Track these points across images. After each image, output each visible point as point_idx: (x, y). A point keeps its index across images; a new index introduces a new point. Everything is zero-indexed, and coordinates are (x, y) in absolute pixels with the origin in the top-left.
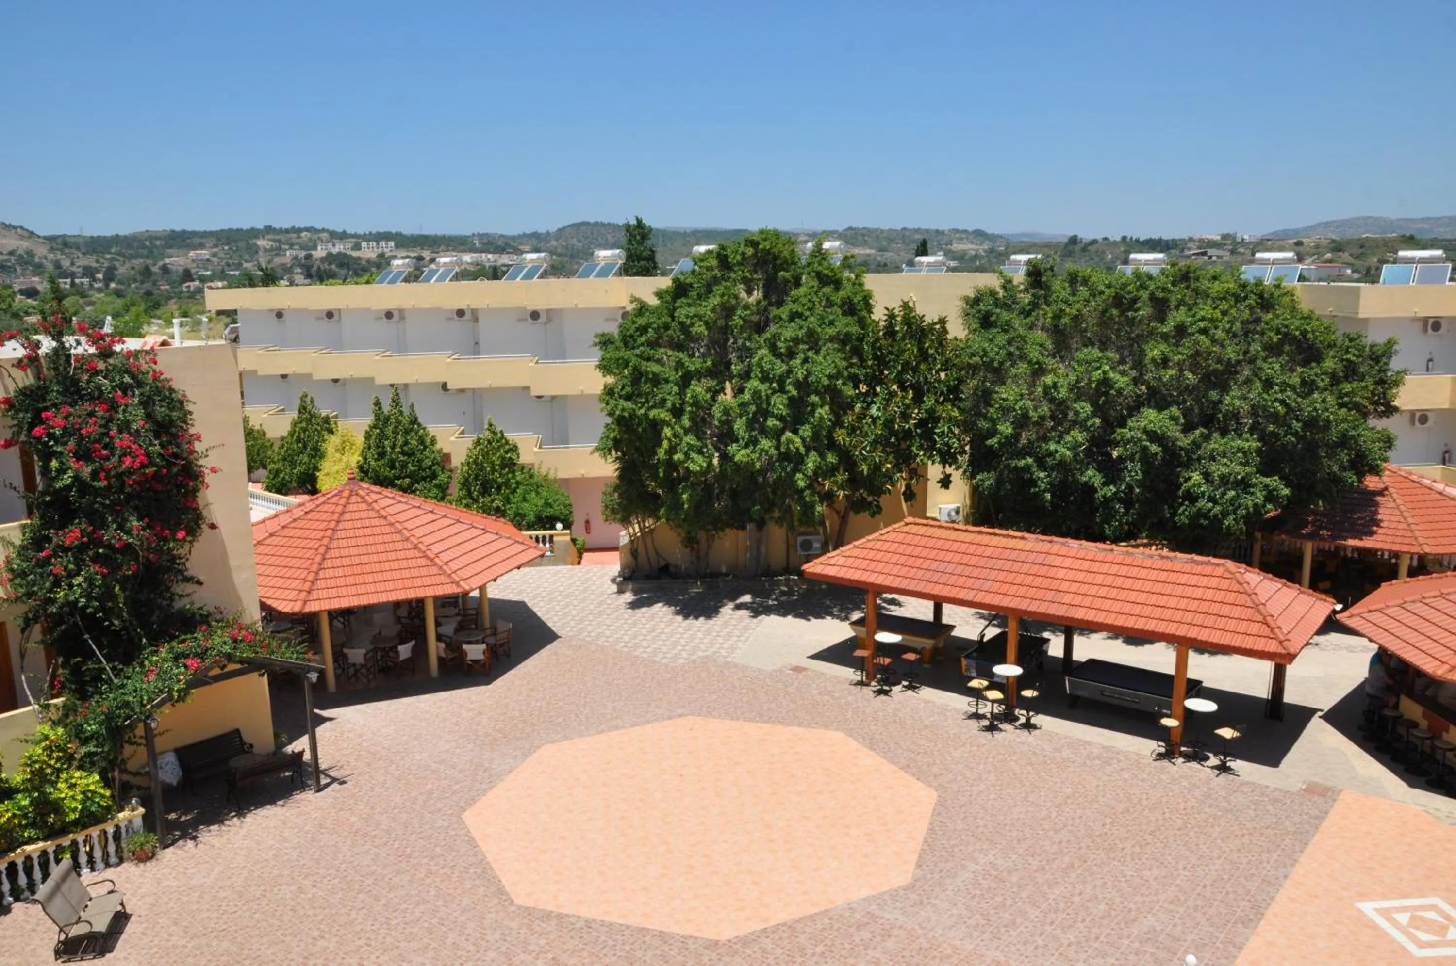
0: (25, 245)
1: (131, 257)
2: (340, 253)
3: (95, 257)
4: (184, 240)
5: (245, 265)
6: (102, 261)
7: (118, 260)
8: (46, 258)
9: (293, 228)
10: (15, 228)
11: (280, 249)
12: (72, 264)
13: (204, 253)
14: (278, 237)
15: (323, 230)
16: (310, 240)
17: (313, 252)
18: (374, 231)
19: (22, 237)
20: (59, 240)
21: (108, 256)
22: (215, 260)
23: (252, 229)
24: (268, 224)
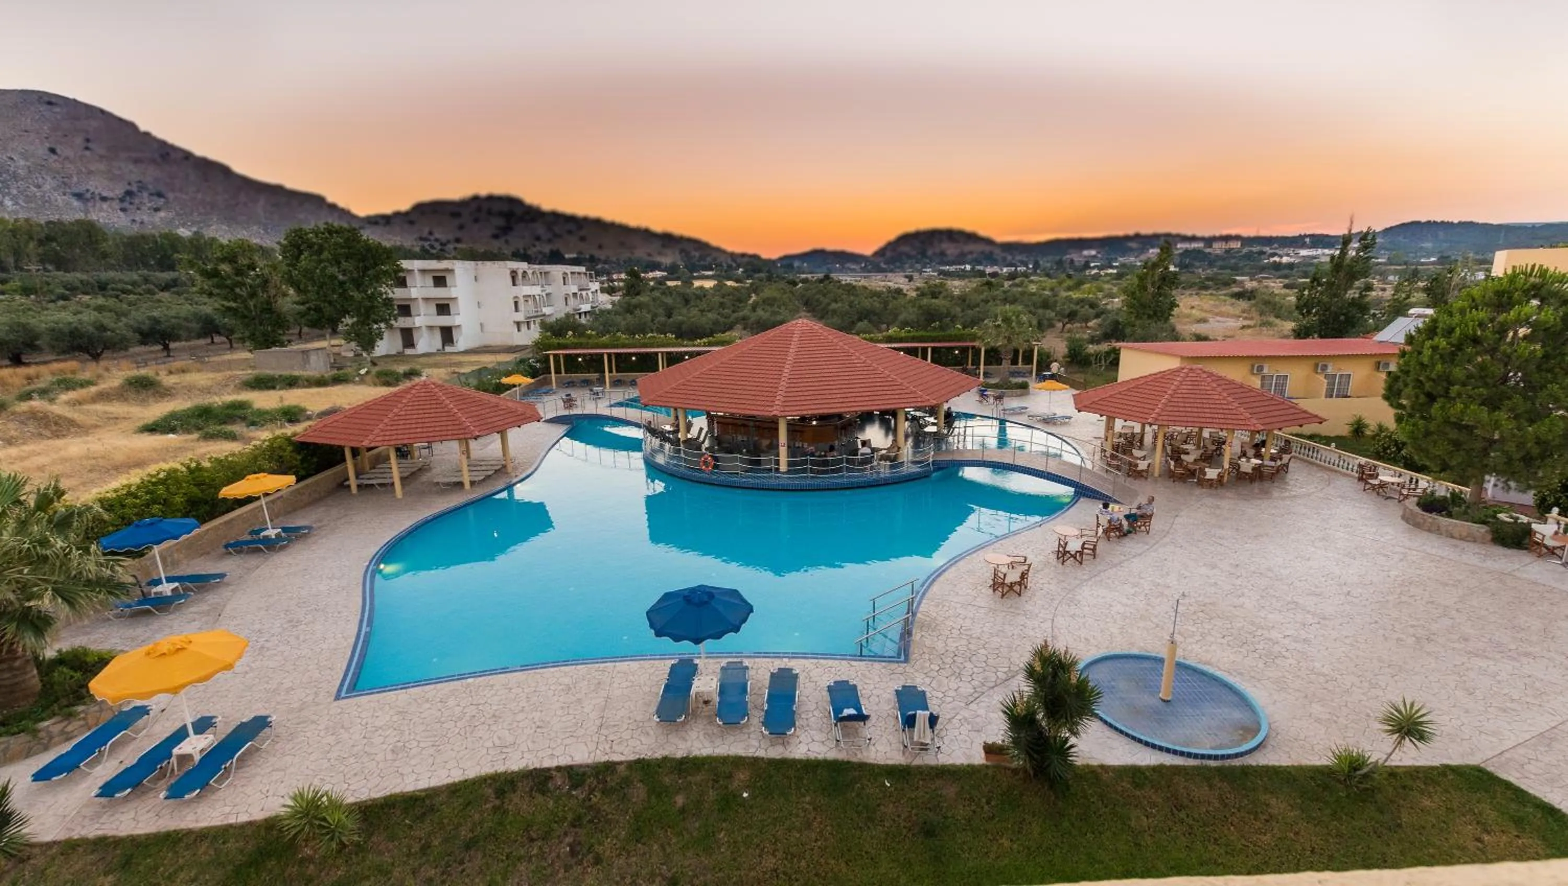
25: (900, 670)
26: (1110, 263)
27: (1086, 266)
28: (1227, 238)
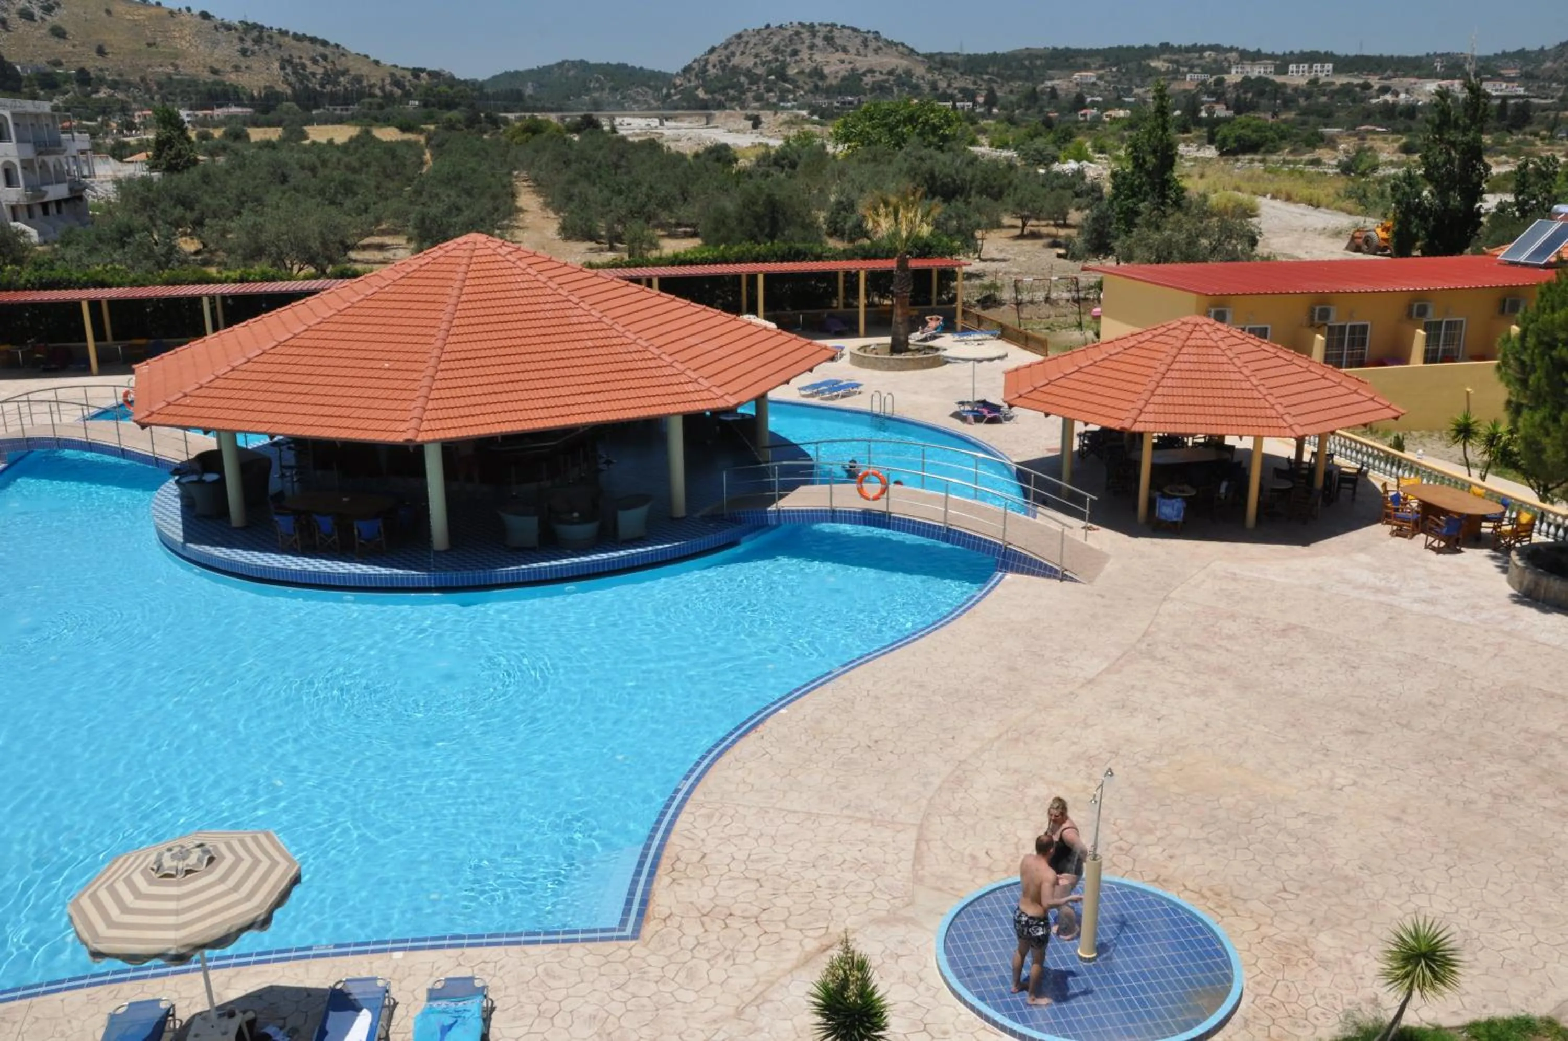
0: (904, 63)
1: (1012, 78)
2: (1259, 79)
3: (972, 78)
4: (1067, 60)
5: (1136, 91)
6: (979, 82)
7: (996, 82)
8: (923, 78)
9: (1195, 45)
10: (896, 45)
11: (1177, 71)
12: (949, 85)
13: (1090, 76)
14: (1175, 57)
15: (1232, 49)
16: (1215, 61)
17: (1226, 77)
18: (1296, 51)
19: (902, 56)
20: (937, 59)
21: (986, 77)
22: (1101, 83)
23: (1146, 47)
24: (1164, 41)
25: (623, 953)
26: (1119, 98)
27: (1079, 103)
28: (1311, 58)
